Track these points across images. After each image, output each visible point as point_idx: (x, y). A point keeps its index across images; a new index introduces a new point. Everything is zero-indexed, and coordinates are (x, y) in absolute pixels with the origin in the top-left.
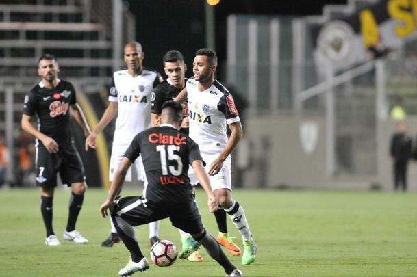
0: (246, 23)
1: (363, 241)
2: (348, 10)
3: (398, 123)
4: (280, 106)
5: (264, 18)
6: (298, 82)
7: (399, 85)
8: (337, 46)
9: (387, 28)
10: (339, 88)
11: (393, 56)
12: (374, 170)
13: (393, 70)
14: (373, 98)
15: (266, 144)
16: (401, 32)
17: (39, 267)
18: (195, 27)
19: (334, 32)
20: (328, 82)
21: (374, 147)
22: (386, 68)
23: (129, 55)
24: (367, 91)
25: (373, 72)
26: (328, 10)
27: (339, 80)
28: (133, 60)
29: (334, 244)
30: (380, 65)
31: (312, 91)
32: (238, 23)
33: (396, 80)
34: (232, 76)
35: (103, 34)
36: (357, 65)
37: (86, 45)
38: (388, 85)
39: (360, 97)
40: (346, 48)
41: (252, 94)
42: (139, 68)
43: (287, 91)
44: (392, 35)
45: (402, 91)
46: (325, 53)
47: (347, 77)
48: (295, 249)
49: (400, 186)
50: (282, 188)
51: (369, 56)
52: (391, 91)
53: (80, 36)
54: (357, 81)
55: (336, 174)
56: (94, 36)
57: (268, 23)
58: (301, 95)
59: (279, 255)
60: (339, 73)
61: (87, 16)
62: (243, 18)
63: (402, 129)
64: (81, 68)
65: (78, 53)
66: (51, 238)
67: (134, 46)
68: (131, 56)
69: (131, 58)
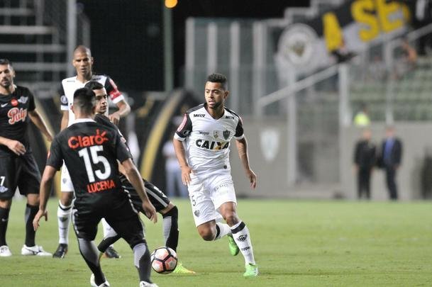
0: (205, 26)
1: (326, 252)
2: (311, 12)
3: (362, 129)
5: (223, 21)
6: (258, 87)
7: (364, 91)
9: (350, 32)
10: (302, 93)
11: (357, 61)
12: (337, 179)
13: (357, 74)
14: (336, 103)
16: (365, 35)
18: (152, 30)
19: (296, 35)
20: (290, 87)
21: (337, 154)
22: (350, 73)
23: (79, 61)
24: (330, 97)
25: (336, 77)
26: (290, 12)
27: (301, 85)
28: (83, 66)
29: (295, 255)
30: (343, 70)
31: (274, 97)
32: (196, 26)
33: (360, 85)
34: (190, 82)
35: (56, 38)
36: (320, 70)
37: (39, 48)
38: (352, 90)
39: (323, 102)
40: (308, 52)
42: (89, 73)
44: (355, 39)
45: (367, 97)
47: (309, 82)
49: (364, 195)
50: (242, 196)
51: (332, 60)
52: (355, 97)
53: (34, 39)
54: (319, 86)
55: (298, 182)
56: (47, 39)
57: (228, 26)
58: (262, 101)
60: (301, 78)
61: (40, 19)
62: (202, 21)
63: (366, 135)
64: (33, 72)
65: (31, 57)
66: (2, 249)
68: (82, 61)
69: (82, 63)
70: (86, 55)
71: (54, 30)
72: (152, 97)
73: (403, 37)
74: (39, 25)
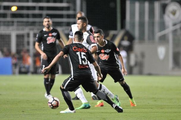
0: (134, 3)
4: (149, 39)
5: (142, 1)
6: (157, 28)
8: (174, 13)
10: (175, 32)
15: (143, 55)
17: (44, 108)
18: (112, 5)
20: (170, 29)
27: (175, 28)
31: (163, 33)
32: (130, 3)
34: (128, 26)
35: (72, 8)
37: (64, 12)
40: (178, 14)
41: (137, 34)
43: (152, 33)
46: (169, 16)
47: (178, 27)
48: (155, 101)
50: (150, 74)
53: (62, 9)
55: (173, 68)
56: (68, 9)
58: (158, 34)
59: (148, 103)
60: (175, 25)
64: (62, 23)
65: (61, 16)
66: (49, 96)
70: (82, 15)
71: (71, 5)
72: (112, 33)
74: (65, 3)
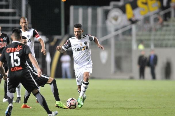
0: (78, 9)
1: (126, 100)
2: (121, 3)
3: (141, 51)
5: (85, 7)
7: (142, 35)
8: (116, 19)
9: (136, 11)
10: (117, 36)
11: (139, 23)
12: (131, 71)
13: (139, 29)
14: (131, 40)
16: (143, 13)
18: (56, 11)
19: (115, 13)
20: (112, 34)
21: (131, 61)
22: (136, 28)
23: (23, 23)
24: (128, 38)
25: (130, 30)
26: (112, 3)
27: (116, 33)
29: (114, 102)
30: (134, 27)
31: (105, 38)
32: (74, 9)
33: (140, 33)
35: (17, 14)
36: (124, 27)
37: (10, 18)
38: (137, 35)
39: (125, 40)
40: (119, 20)
44: (139, 14)
45: (143, 38)
47: (120, 32)
48: (98, 103)
49: (142, 77)
51: (129, 23)
52: (139, 38)
53: (8, 14)
54: (124, 33)
55: (115, 72)
56: (14, 14)
57: (87, 9)
59: (91, 106)
60: (116, 30)
61: (11, 6)
62: (76, 7)
63: (142, 53)
64: (8, 28)
65: (7, 22)
67: (25, 19)
68: (24, 23)
69: (24, 24)
70: (25, 21)
71: (16, 11)
72: (56, 38)
73: (158, 13)
74: (10, 8)
